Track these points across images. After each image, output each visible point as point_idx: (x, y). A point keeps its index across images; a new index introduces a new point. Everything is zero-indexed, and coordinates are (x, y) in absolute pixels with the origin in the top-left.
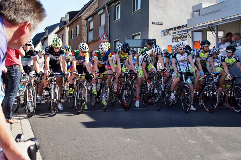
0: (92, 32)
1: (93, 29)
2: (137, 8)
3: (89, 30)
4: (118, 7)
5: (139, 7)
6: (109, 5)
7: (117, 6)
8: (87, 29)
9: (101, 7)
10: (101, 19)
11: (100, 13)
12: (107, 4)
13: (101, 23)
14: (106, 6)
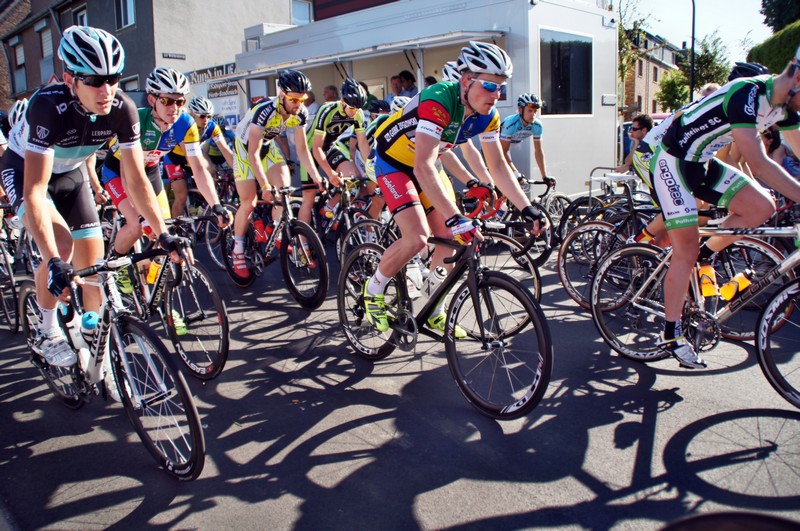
0: (23, 70)
1: (23, 65)
2: (126, 23)
3: (14, 67)
4: (82, 17)
5: (131, 20)
6: (58, 10)
7: (80, 14)
8: (10, 64)
9: (39, 14)
10: (43, 41)
11: (38, 27)
12: (54, 9)
13: (45, 51)
14: (51, 12)
